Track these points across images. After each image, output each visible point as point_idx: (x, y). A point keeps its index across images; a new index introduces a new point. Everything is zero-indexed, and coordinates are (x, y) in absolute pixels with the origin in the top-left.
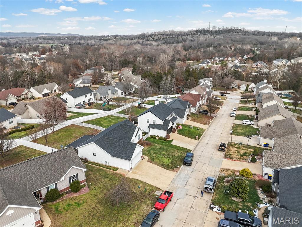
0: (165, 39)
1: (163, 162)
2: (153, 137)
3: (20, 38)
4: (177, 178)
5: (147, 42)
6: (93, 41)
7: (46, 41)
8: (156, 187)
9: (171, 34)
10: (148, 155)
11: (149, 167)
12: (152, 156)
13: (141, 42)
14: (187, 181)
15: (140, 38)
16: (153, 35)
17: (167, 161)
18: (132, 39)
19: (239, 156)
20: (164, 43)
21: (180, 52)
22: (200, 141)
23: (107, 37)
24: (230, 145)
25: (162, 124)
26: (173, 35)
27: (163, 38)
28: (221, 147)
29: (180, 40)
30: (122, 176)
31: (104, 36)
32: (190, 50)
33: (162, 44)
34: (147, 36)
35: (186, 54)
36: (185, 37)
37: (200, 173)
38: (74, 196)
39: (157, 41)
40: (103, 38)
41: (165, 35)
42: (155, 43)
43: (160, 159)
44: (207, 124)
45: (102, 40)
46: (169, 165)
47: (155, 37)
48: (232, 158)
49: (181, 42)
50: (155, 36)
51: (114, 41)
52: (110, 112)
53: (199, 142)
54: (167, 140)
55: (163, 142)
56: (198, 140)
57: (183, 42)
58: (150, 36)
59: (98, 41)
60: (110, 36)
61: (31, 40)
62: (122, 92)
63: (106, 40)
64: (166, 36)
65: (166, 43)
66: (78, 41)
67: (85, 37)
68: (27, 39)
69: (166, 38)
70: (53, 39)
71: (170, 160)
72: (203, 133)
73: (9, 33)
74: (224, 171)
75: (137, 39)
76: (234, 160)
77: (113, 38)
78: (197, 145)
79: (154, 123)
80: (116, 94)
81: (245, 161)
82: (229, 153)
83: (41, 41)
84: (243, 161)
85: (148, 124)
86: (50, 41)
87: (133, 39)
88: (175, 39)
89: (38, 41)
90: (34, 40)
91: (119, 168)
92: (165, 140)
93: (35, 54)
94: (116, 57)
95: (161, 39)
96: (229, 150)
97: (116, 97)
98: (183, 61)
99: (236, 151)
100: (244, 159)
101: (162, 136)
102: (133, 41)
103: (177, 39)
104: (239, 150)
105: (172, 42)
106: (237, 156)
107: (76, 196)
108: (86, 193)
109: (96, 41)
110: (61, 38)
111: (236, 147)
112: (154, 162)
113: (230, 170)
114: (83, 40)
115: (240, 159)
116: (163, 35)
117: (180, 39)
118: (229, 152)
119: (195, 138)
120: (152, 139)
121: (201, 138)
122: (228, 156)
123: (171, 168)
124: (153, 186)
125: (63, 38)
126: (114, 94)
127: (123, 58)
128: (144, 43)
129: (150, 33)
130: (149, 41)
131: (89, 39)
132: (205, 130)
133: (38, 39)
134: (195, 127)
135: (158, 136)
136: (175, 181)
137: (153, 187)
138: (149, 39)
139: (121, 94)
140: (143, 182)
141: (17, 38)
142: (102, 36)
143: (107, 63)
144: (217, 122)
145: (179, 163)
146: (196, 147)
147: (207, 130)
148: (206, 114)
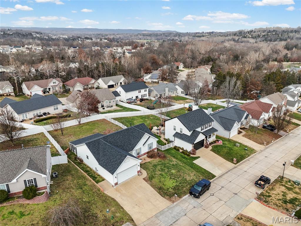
0: (266, 36)
1: (164, 185)
2: (176, 148)
3: (125, 34)
4: (168, 211)
5: (243, 39)
6: (186, 38)
7: (145, 37)
8: (130, 216)
9: (275, 30)
10: (149, 170)
11: (140, 186)
12: (153, 173)
13: (237, 39)
14: (177, 220)
15: (236, 35)
16: (252, 31)
17: (170, 184)
18: (227, 36)
19: (280, 202)
20: (263, 41)
21: (280, 51)
22: (238, 166)
23: (201, 33)
24: (279, 181)
25: (189, 135)
26: (277, 31)
27: (264, 35)
28: (259, 182)
29: (284, 37)
30: (99, 191)
31: (199, 33)
32: (294, 49)
33: (261, 41)
34: (244, 33)
35: (287, 54)
36: (291, 35)
37: (204, 212)
38: (26, 203)
39: (255, 38)
40: (197, 35)
41: (266, 32)
42: (252, 41)
43: (163, 179)
44: (265, 144)
45: (196, 36)
46: (170, 190)
47: (254, 34)
48: (267, 202)
49: (286, 40)
50: (255, 32)
51: (208, 37)
52: (152, 111)
53: (235, 167)
54: (191, 155)
55: (184, 158)
56: (235, 164)
57: (289, 40)
58: (249, 32)
59: (191, 37)
60: (205, 32)
61: (133, 36)
62: (183, 91)
63: (200, 37)
64: (268, 33)
65: (266, 40)
66: (173, 37)
67: (181, 33)
68: (130, 35)
69: (268, 35)
70: (151, 35)
71: (175, 184)
72: (249, 156)
73: (118, 29)
74: (242, 219)
75: (233, 36)
76: (269, 207)
77: (208, 35)
78: (229, 171)
79: (181, 132)
80: (175, 92)
81: (285, 211)
82: (269, 193)
83: (141, 37)
84: (282, 212)
85: (175, 132)
86: (148, 37)
87: (229, 35)
88: (279, 36)
89: (139, 37)
90: (135, 36)
91: (105, 180)
92: (188, 155)
93: (128, 48)
94: (200, 54)
95: (261, 36)
96: (272, 188)
97: (174, 95)
98: (280, 61)
99: (282, 192)
100: (286, 208)
101: (187, 150)
102: (227, 38)
103: (282, 36)
104: (287, 192)
105: (274, 40)
106: (277, 202)
107: (28, 203)
108: (41, 202)
109: (190, 37)
110: (158, 34)
111: (286, 187)
112: (151, 182)
113: (251, 221)
114: (177, 37)
115: (280, 206)
116: (264, 31)
117: (286, 36)
118: (269, 191)
119: (232, 161)
120: (173, 151)
121: (241, 162)
122: (263, 199)
123: (168, 195)
124: (128, 214)
125: (160, 35)
126: (173, 92)
127: (207, 56)
128: (240, 40)
129: (249, 30)
130: (246, 38)
131: (183, 35)
132: (255, 152)
133: (139, 35)
134: (244, 145)
135: (182, 149)
136: (161, 215)
137: (126, 216)
138: (247, 36)
139: (182, 93)
140: (119, 205)
141: (122, 34)
142: (196, 33)
143: (188, 60)
144: (282, 143)
145: (185, 191)
146: (227, 173)
147: (260, 153)
148: (272, 130)
